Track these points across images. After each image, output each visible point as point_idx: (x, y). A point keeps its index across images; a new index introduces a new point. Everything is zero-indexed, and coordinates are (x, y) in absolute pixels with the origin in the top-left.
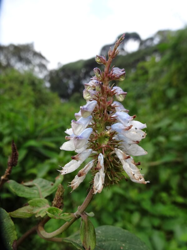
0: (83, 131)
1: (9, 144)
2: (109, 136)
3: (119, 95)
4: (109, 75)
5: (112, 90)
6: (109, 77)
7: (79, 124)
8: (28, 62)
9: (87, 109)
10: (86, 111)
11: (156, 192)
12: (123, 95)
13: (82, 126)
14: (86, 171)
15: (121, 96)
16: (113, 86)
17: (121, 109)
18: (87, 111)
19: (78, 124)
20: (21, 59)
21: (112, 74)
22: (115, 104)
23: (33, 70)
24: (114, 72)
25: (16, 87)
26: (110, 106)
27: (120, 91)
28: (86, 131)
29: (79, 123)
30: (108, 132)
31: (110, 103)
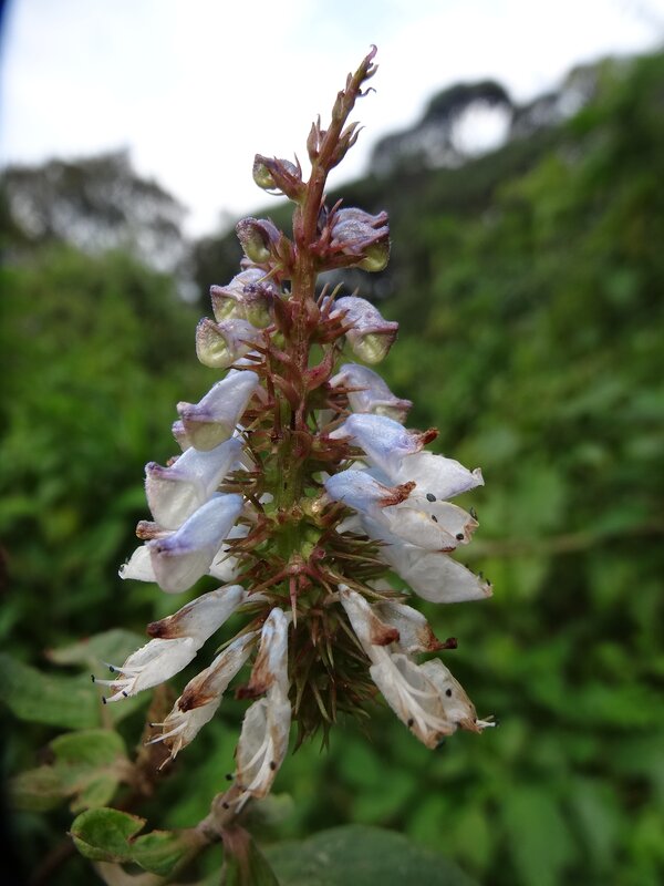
0: (195, 515)
1: (60, 503)
2: (318, 521)
3: (364, 337)
4: (314, 245)
5: (333, 315)
6: (314, 254)
7: (175, 483)
8: (114, 217)
9: (208, 413)
10: (204, 424)
11: (584, 646)
12: (382, 337)
13: (191, 488)
14: (214, 684)
15: (372, 339)
16: (338, 297)
17: (374, 396)
18: (209, 420)
19: (173, 481)
20: (88, 208)
21: (330, 239)
22: (347, 378)
23: (132, 244)
24: (337, 228)
25: (77, 305)
26: (325, 386)
27: (368, 316)
28: (208, 511)
29: (179, 477)
30: (315, 508)
31: (318, 378)
